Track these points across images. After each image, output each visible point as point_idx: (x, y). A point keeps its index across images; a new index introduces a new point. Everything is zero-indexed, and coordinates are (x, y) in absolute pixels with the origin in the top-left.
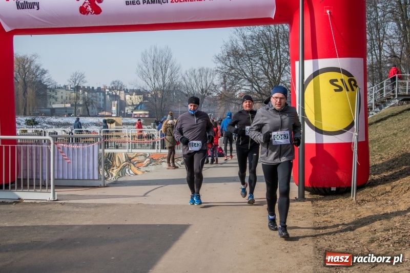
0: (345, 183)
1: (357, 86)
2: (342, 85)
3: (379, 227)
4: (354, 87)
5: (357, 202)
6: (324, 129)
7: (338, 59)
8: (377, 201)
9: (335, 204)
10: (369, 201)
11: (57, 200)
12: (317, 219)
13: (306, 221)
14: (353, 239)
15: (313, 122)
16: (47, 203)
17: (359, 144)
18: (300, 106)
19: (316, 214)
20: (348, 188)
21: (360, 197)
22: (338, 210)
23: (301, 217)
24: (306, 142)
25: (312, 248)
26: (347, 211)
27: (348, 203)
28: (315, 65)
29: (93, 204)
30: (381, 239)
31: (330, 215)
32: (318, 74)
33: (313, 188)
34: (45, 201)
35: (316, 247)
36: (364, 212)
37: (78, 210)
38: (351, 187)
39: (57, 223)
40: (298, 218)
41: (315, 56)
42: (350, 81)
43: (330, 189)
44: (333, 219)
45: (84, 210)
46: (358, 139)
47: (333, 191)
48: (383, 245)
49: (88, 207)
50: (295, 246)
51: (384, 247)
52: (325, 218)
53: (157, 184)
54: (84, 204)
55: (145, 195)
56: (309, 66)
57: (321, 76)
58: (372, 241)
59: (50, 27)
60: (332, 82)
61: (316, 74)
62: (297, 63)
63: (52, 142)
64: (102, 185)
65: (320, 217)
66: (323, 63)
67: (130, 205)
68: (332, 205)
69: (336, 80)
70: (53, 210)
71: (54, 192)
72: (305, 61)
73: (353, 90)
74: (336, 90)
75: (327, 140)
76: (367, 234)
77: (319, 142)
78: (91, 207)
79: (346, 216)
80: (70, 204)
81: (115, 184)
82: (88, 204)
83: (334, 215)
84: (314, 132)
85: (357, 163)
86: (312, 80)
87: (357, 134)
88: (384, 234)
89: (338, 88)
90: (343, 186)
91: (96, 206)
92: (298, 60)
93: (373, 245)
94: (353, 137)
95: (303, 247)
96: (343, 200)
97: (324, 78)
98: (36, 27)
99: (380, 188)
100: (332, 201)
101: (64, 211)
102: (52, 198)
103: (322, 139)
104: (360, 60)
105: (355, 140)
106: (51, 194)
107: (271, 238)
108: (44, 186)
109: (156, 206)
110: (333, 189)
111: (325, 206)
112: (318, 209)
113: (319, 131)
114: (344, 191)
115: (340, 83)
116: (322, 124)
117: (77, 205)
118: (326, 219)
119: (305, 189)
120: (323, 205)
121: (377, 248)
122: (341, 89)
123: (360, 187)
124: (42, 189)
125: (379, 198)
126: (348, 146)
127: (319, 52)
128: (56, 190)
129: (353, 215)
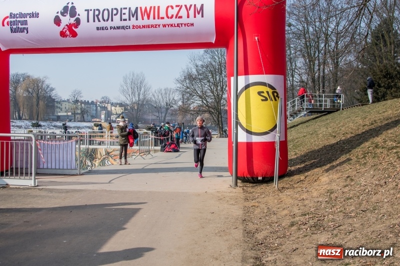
0: (269, 174)
1: (279, 97)
2: (267, 96)
3: (298, 211)
4: (277, 98)
5: (279, 190)
6: (253, 131)
7: (265, 76)
8: (294, 188)
9: (261, 191)
10: (288, 189)
11: (37, 186)
12: (247, 204)
13: (237, 206)
14: (276, 223)
15: (244, 125)
16: (28, 189)
17: (281, 142)
18: (235, 112)
19: (246, 199)
20: (271, 177)
21: (281, 185)
22: (263, 196)
23: (233, 203)
24: (239, 141)
25: (242, 231)
26: (271, 198)
27: (271, 190)
28: (246, 80)
29: (65, 189)
30: (299, 223)
31: (257, 200)
32: (249, 87)
33: (244, 177)
34: (27, 187)
35: (246, 230)
36: (285, 198)
37: (51, 195)
38: (273, 177)
39: (29, 206)
40: (231, 203)
41: (246, 73)
42: (273, 93)
43: (257, 178)
44: (259, 204)
45: (56, 195)
46: (280, 139)
47: (260, 180)
48: (302, 229)
49: (60, 192)
50: (228, 229)
51: (302, 231)
52: (252, 203)
53: (122, 173)
54: (57, 189)
55: (110, 182)
56: (242, 80)
57: (251, 89)
58: (292, 225)
59: (37, 47)
60: (260, 93)
61: (247, 87)
62: (232, 78)
63: (33, 138)
64: (78, 173)
65: (249, 202)
66: (253, 78)
67: (95, 191)
68: (258, 191)
69: (263, 92)
70: (31, 194)
71: (35, 179)
72: (239, 77)
73: (276, 100)
74: (262, 100)
75: (255, 139)
76: (288, 217)
77: (249, 141)
78: (62, 192)
79: (270, 201)
80: (46, 190)
81: (90, 172)
82: (61, 189)
83: (260, 200)
84: (245, 133)
85: (279, 158)
86: (244, 92)
87: (279, 135)
88: (302, 218)
89: (264, 98)
90: (268, 176)
91: (67, 191)
92: (233, 76)
93: (293, 228)
94: (276, 137)
95: (234, 230)
96: (267, 187)
97: (254, 90)
98: (26, 48)
99: (296, 177)
100: (259, 189)
101: (40, 196)
102: (33, 185)
103: (252, 138)
104: (281, 77)
105: (277, 140)
106: (33, 181)
107: (207, 221)
108: (27, 174)
109: (116, 192)
110: (260, 178)
111: (253, 192)
112: (247, 195)
113: (249, 132)
114: (268, 180)
115: (265, 95)
116: (251, 127)
117: (51, 191)
118: (254, 204)
119: (237, 178)
120: (252, 191)
121: (296, 231)
122: (266, 99)
123: (281, 177)
124: (25, 176)
125: (296, 186)
126: (272, 144)
127: (250, 70)
128: (36, 177)
129: (276, 201)
